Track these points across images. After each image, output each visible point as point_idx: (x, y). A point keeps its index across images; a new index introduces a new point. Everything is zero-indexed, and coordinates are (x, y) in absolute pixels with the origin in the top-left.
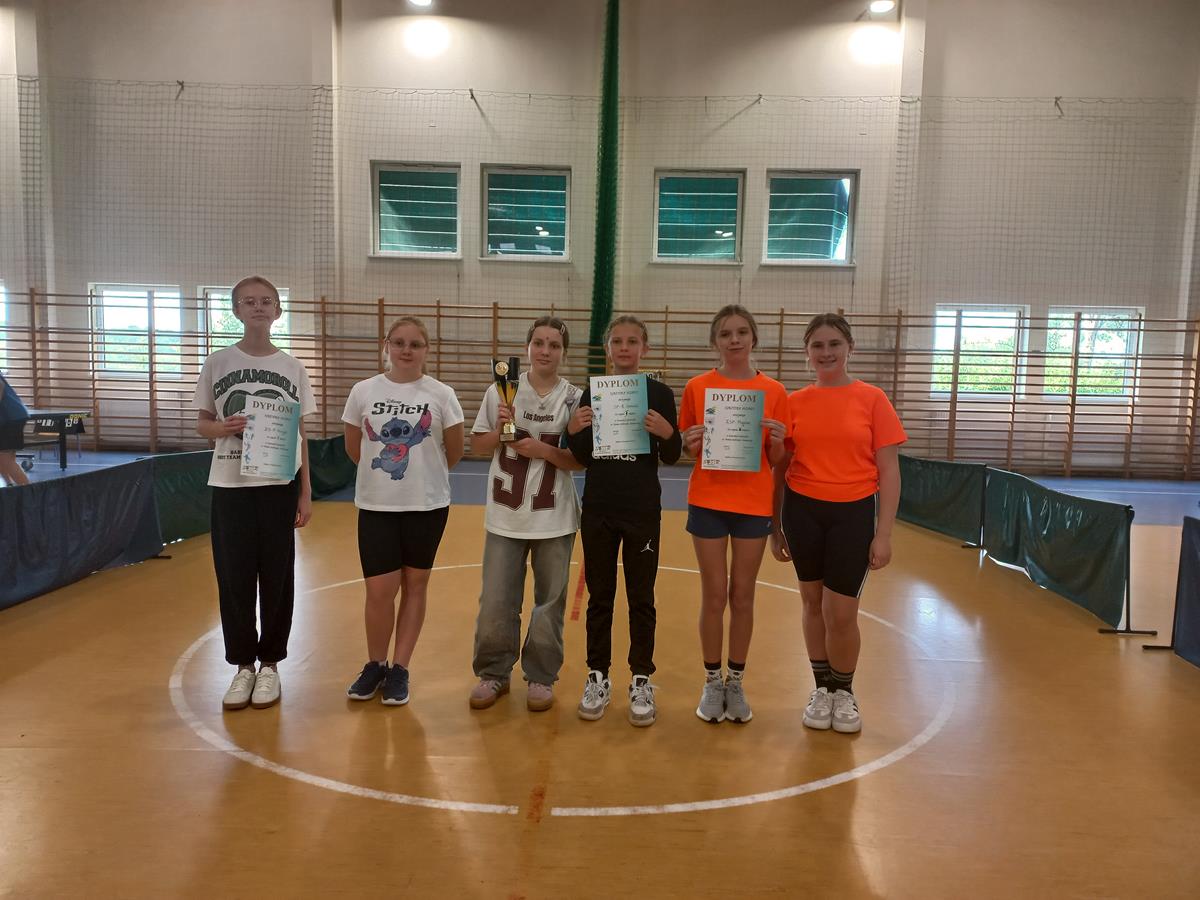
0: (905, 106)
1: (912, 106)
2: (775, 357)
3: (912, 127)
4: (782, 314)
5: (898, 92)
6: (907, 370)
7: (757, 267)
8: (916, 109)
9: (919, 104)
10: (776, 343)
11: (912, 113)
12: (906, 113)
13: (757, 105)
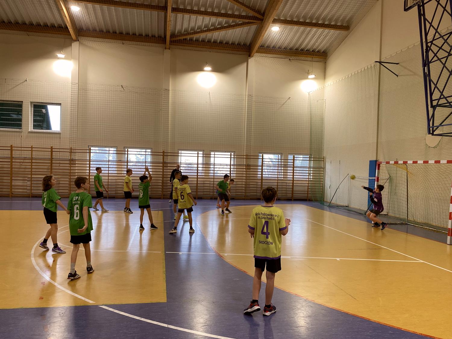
0: (73, 85)
1: (75, 85)
2: (30, 161)
3: (75, 92)
4: (32, 148)
5: (71, 81)
6: (76, 166)
7: (27, 132)
8: (76, 86)
9: (77, 85)
10: (30, 156)
11: (75, 87)
12: (73, 87)
13: (26, 82)
